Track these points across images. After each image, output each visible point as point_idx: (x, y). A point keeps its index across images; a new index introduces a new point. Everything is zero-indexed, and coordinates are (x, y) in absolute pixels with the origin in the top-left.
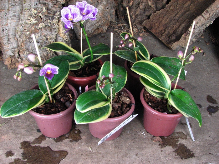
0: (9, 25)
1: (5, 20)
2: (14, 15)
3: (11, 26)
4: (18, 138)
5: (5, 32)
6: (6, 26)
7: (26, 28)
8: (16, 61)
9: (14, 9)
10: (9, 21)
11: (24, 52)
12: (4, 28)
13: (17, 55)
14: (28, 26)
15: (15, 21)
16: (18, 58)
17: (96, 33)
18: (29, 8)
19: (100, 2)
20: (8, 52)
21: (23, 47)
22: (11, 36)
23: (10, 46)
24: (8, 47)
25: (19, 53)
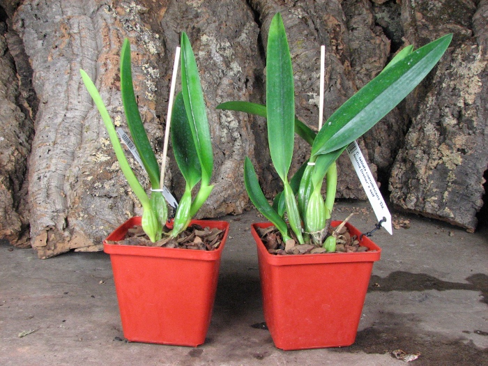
0: (53, 168)
1: (45, 160)
2: (64, 152)
3: (56, 169)
4: (56, 350)
5: (42, 182)
6: (47, 170)
7: (87, 170)
8: (58, 238)
9: (66, 141)
10: (54, 161)
11: (79, 214)
12: (42, 175)
13: (64, 222)
14: (91, 166)
15: (64, 162)
16: (64, 229)
17: (223, 209)
18: (95, 138)
19: (227, 153)
20: (45, 218)
21: (76, 206)
22: (53, 190)
23: (49, 208)
24: (45, 208)
25: (66, 220)
